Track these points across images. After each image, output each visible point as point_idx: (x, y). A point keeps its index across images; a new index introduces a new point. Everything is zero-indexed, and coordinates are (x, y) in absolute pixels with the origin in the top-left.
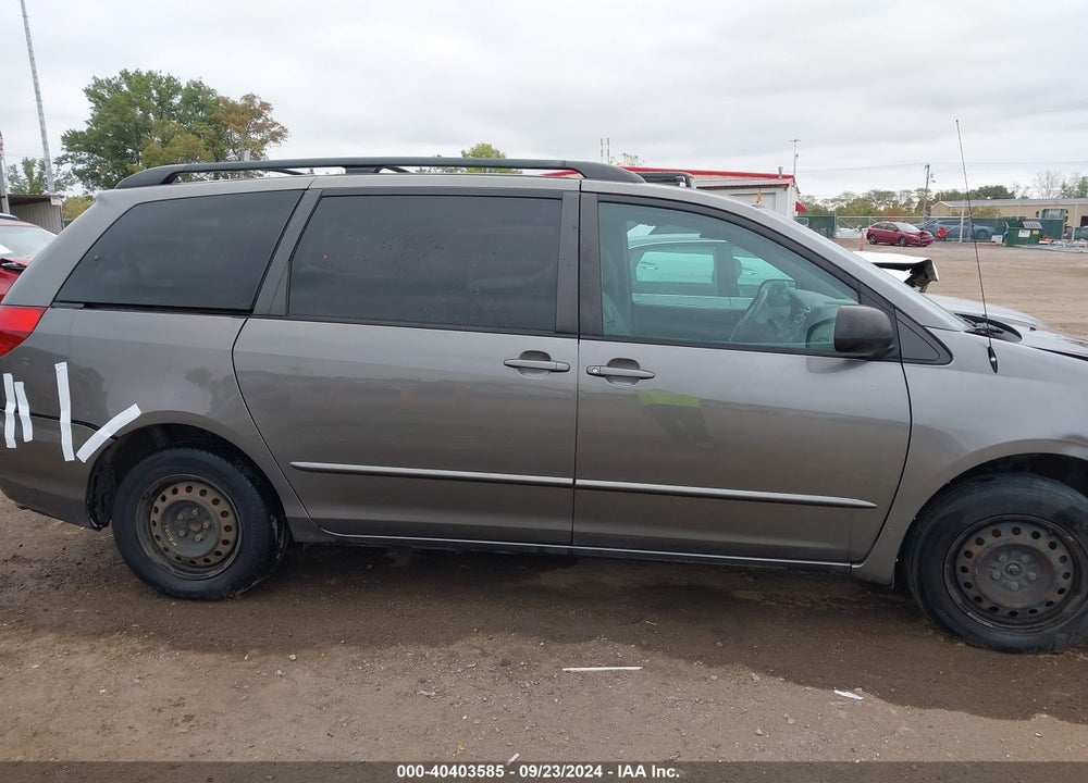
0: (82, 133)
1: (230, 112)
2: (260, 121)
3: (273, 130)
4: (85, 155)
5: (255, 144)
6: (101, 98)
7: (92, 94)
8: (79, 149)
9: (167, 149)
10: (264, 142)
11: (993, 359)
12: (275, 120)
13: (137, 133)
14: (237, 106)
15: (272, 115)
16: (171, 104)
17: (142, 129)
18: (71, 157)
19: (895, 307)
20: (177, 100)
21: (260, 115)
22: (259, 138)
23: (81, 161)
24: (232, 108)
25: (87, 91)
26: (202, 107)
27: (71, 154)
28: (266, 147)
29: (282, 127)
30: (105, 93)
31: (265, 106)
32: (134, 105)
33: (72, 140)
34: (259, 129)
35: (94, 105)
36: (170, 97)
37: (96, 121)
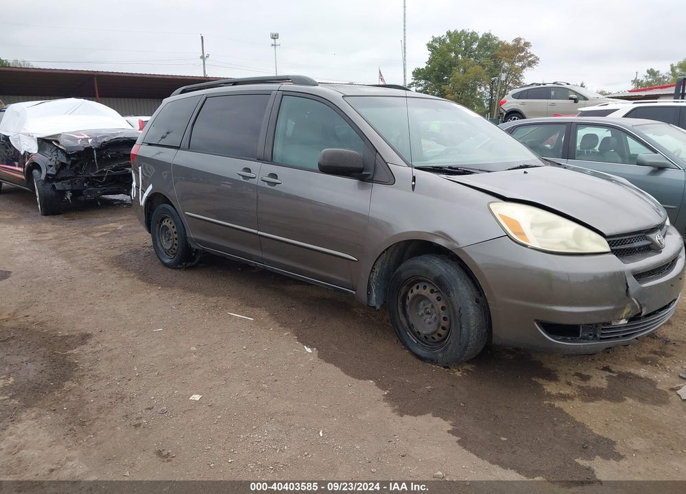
0: (423, 69)
1: (504, 50)
2: (523, 54)
3: (530, 59)
4: (422, 82)
5: (516, 69)
6: (435, 48)
7: (430, 46)
8: (420, 79)
9: (466, 75)
10: (523, 67)
11: (413, 183)
12: (532, 53)
13: (450, 66)
14: (509, 46)
15: (530, 50)
16: (472, 48)
17: (453, 64)
18: (416, 83)
19: (377, 151)
20: (475, 46)
21: (523, 50)
22: (520, 65)
23: (420, 85)
24: (506, 47)
25: (428, 45)
26: (488, 49)
27: (416, 81)
28: (524, 71)
29: (536, 57)
30: (437, 45)
31: (527, 44)
32: (451, 51)
33: (418, 74)
34: (521, 59)
35: (431, 53)
36: (472, 44)
37: (430, 62)
